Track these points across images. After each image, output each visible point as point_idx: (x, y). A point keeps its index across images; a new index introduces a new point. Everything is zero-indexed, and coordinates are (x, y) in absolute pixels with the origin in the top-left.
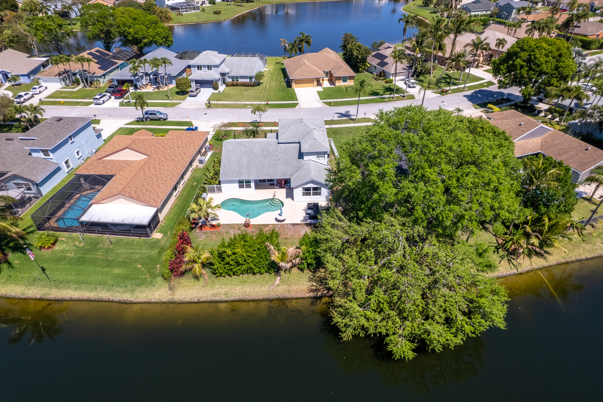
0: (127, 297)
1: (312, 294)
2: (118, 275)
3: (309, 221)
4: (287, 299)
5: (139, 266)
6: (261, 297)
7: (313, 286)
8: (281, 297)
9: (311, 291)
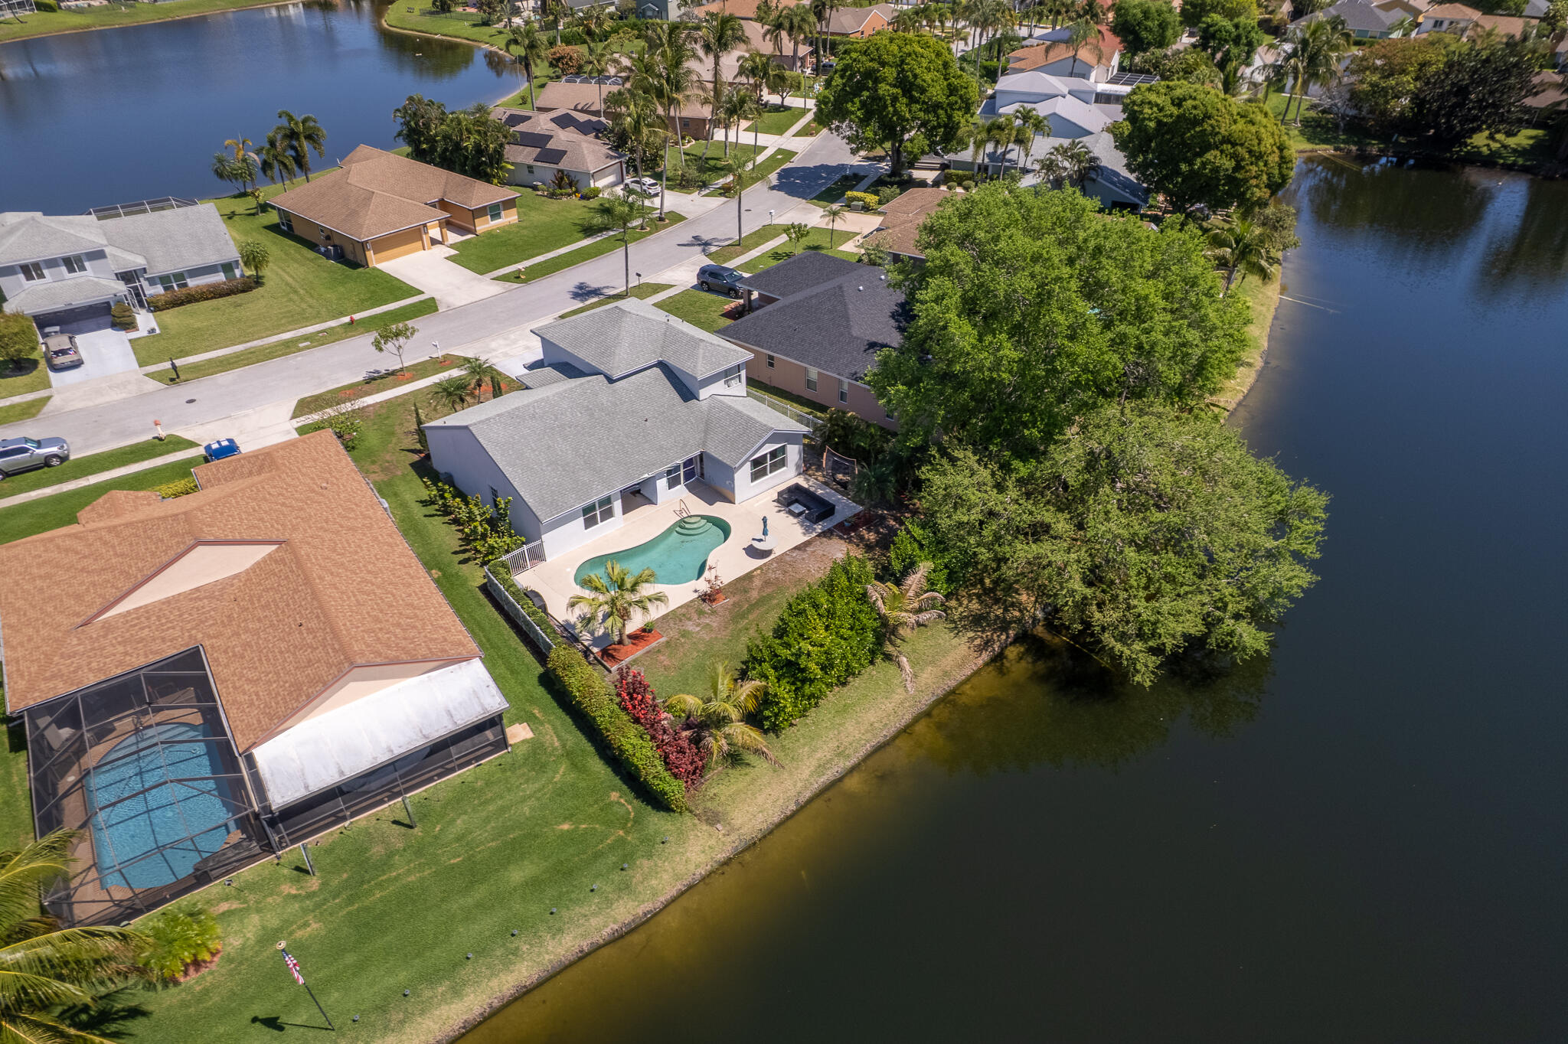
0: (625, 911)
1: (986, 656)
2: (534, 885)
3: (819, 528)
4: (953, 692)
5: (566, 827)
6: (908, 717)
7: (971, 639)
8: (940, 692)
9: (981, 651)
